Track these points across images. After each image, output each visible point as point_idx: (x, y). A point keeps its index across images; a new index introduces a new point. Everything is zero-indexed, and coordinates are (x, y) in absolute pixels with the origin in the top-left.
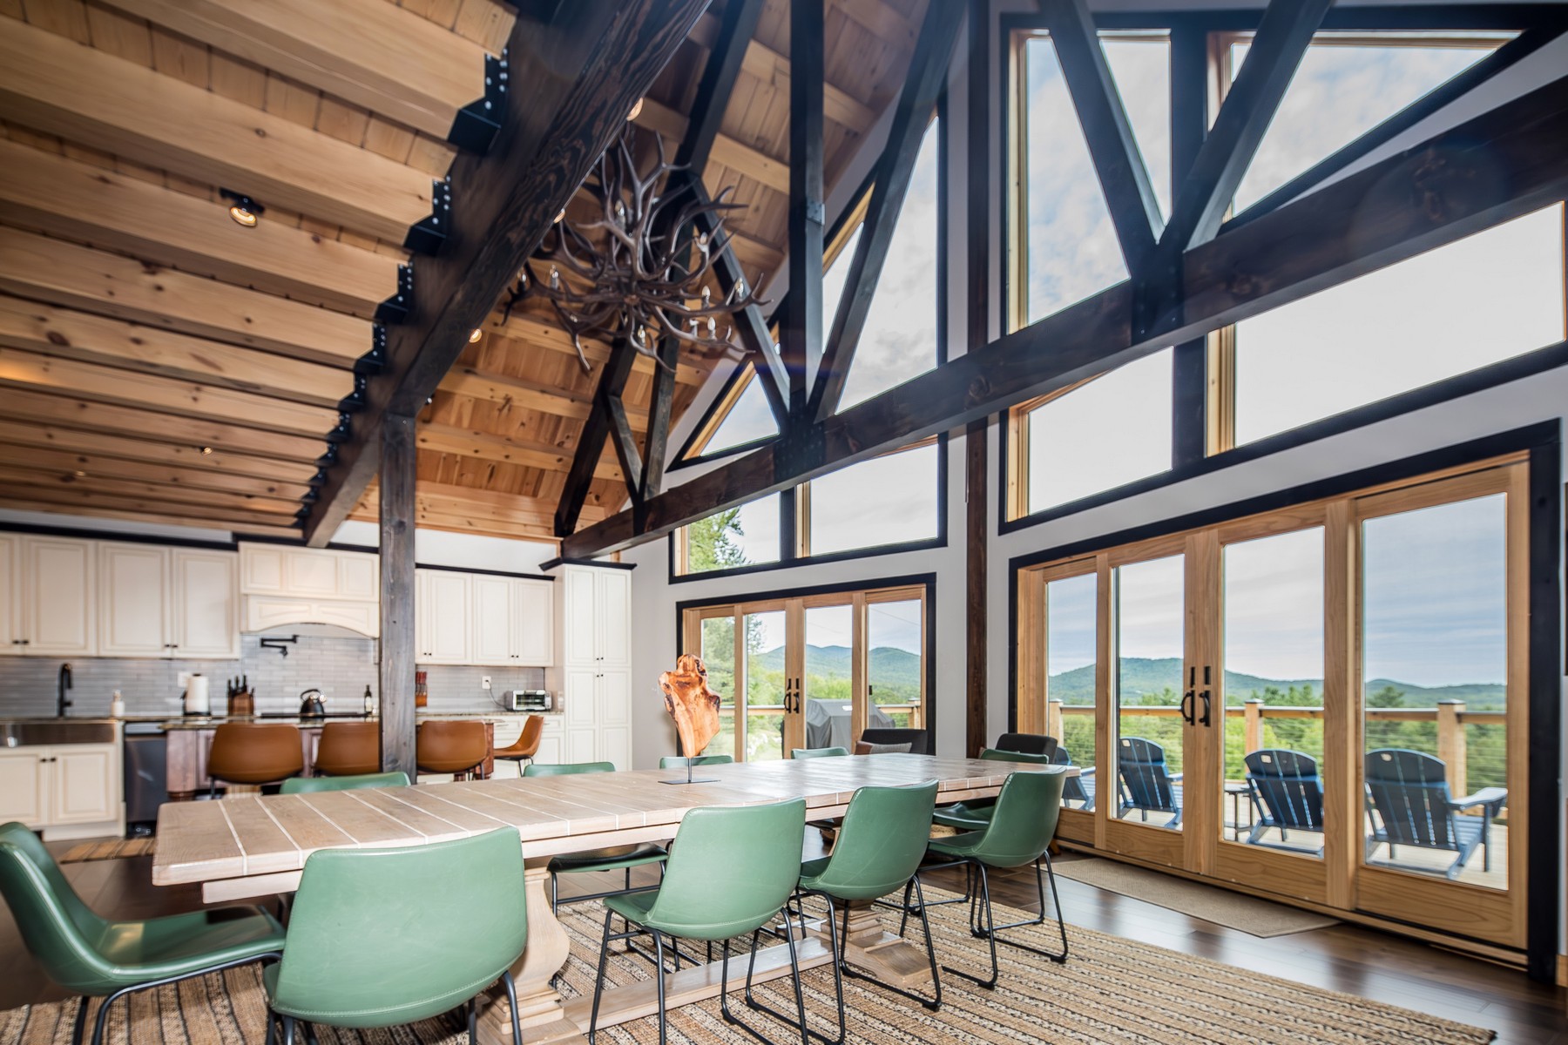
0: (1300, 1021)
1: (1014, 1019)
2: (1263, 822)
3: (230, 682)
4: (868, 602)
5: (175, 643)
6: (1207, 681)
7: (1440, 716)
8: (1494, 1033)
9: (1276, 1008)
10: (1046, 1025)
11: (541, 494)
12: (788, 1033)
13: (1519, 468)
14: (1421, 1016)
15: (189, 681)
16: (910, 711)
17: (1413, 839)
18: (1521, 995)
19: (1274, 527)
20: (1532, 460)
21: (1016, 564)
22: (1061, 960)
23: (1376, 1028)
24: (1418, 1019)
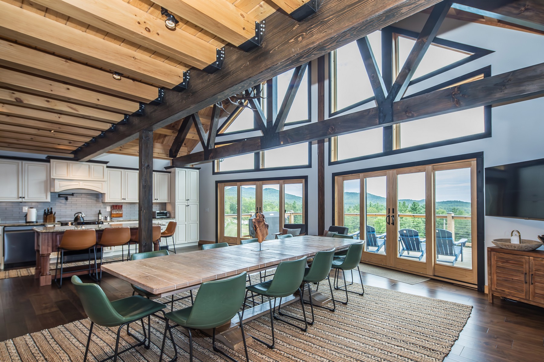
0: (427, 307)
1: (355, 312)
2: (403, 249)
3: (45, 210)
4: (284, 184)
5: (23, 196)
6: (393, 212)
7: (448, 217)
8: (473, 306)
9: (420, 304)
10: (365, 313)
11: (164, 143)
12: (295, 322)
13: (474, 162)
14: (455, 303)
15: (28, 210)
16: (290, 214)
17: (444, 253)
18: (476, 296)
19: (411, 171)
20: (477, 160)
21: (334, 175)
22: (362, 295)
23: (445, 307)
24: (454, 304)
